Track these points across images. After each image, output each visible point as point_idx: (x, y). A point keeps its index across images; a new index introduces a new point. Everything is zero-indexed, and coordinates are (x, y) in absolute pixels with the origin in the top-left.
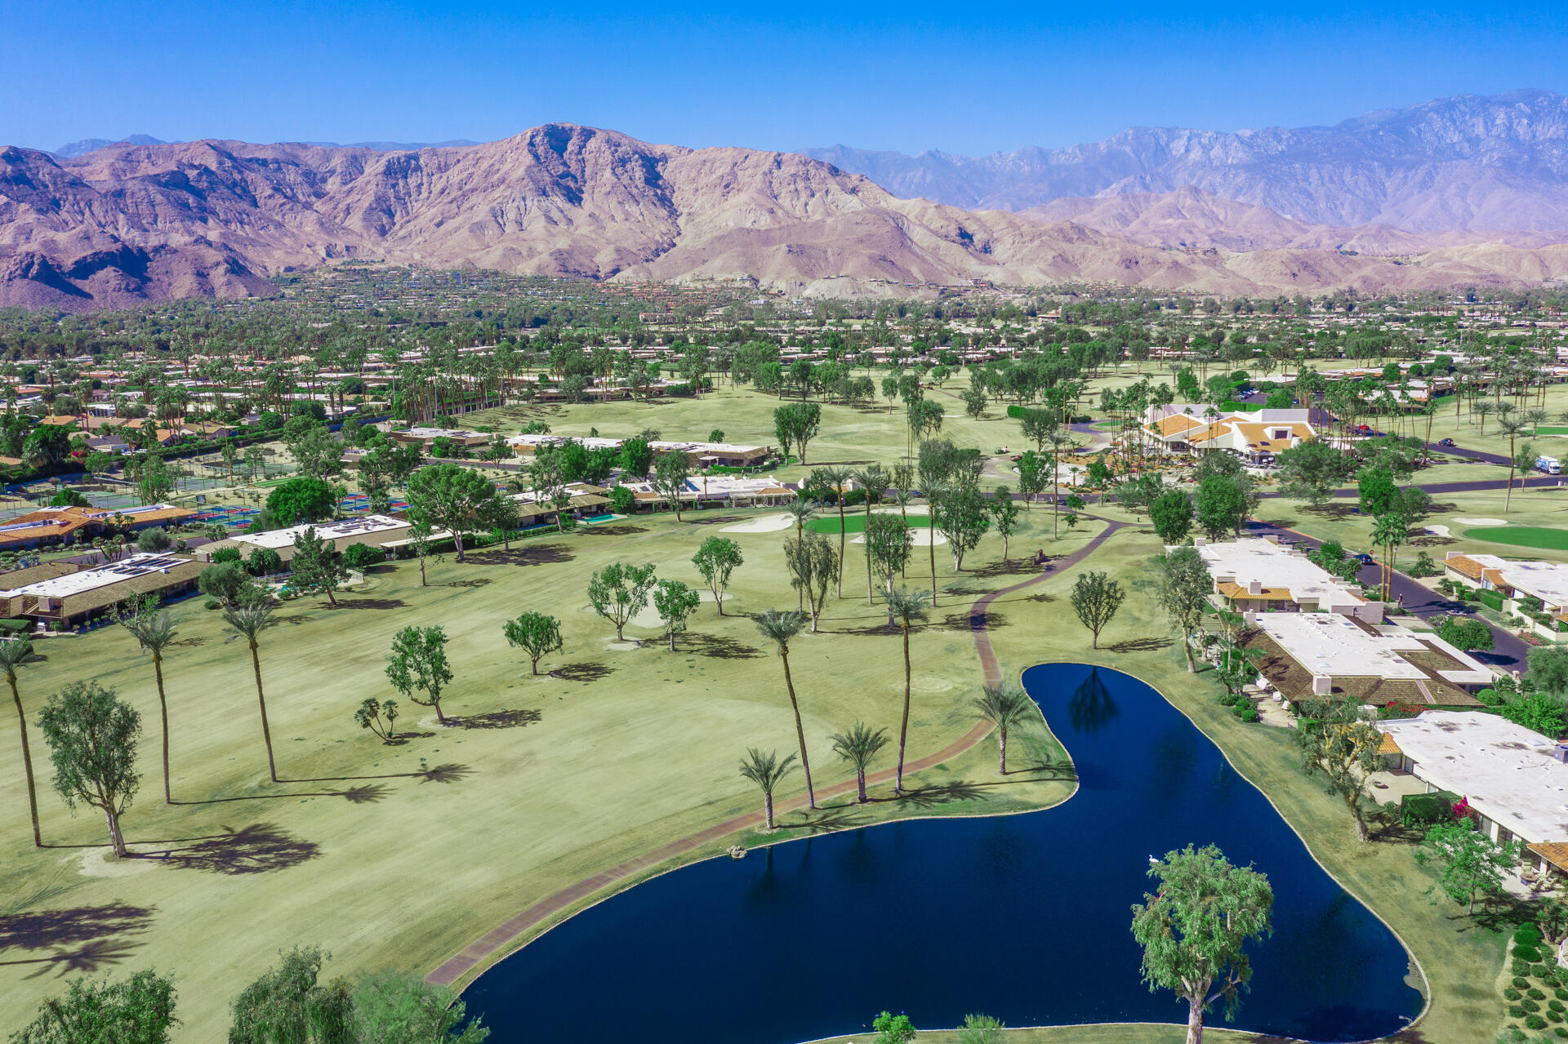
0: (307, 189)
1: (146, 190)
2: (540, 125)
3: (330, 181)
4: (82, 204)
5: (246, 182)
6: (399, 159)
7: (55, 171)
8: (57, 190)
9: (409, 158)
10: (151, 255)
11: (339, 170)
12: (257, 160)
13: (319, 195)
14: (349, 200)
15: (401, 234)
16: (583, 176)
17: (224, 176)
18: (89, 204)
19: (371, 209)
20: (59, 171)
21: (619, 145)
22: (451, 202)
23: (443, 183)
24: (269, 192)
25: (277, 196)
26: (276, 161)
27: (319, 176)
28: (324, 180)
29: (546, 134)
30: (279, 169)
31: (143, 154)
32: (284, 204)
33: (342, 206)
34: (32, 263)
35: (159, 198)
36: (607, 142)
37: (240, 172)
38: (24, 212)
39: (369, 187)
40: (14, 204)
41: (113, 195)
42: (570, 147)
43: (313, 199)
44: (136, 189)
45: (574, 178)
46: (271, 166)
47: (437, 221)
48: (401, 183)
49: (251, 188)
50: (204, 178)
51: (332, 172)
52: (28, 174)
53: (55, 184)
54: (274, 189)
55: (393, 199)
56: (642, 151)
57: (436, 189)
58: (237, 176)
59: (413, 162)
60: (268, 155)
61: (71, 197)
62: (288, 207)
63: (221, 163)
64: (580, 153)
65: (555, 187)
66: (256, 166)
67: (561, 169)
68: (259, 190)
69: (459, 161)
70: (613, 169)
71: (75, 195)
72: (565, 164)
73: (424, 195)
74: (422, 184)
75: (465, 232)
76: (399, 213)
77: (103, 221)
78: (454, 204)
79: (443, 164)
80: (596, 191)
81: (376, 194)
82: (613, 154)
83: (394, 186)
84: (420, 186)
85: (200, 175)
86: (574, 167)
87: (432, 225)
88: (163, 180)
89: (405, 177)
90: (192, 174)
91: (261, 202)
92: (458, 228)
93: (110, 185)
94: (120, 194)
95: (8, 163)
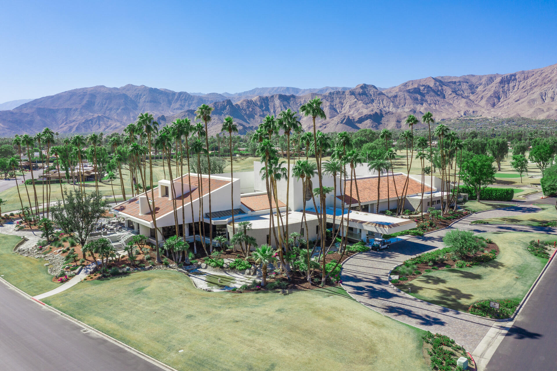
0: (469, 91)
1: (404, 95)
3: (479, 87)
4: (380, 100)
5: (443, 90)
6: (507, 76)
7: (376, 90)
8: (374, 96)
9: (511, 76)
10: (384, 115)
11: (483, 83)
12: (452, 82)
13: (473, 93)
14: (483, 94)
15: (500, 106)
17: (434, 88)
18: (383, 101)
19: (491, 96)
22: (525, 92)
23: (525, 84)
24: (450, 93)
25: (453, 94)
26: (460, 82)
27: (475, 86)
28: (477, 87)
30: (460, 84)
31: (411, 83)
32: (455, 97)
33: (480, 96)
34: (345, 119)
35: (408, 97)
37: (442, 87)
38: (360, 104)
39: (492, 88)
40: (358, 101)
41: (393, 97)
43: (471, 94)
44: (401, 95)
46: (457, 84)
47: (516, 100)
48: (506, 86)
49: (444, 92)
50: (426, 89)
51: (481, 84)
52: (367, 92)
53: (374, 94)
54: (452, 92)
55: (501, 92)
57: (520, 87)
58: (440, 88)
59: (513, 77)
60: (457, 80)
61: (378, 98)
62: (456, 98)
63: (435, 84)
66: (451, 84)
68: (447, 92)
69: (533, 75)
71: (379, 98)
73: (516, 89)
74: (515, 86)
75: (525, 103)
76: (502, 98)
77: (385, 106)
78: (526, 93)
79: (526, 77)
81: (494, 91)
83: (503, 87)
84: (514, 87)
85: (424, 88)
87: (513, 102)
88: (411, 91)
89: (509, 83)
90: (422, 88)
91: (446, 97)
92: (524, 102)
93: (393, 94)
94: (396, 96)
95: (361, 89)
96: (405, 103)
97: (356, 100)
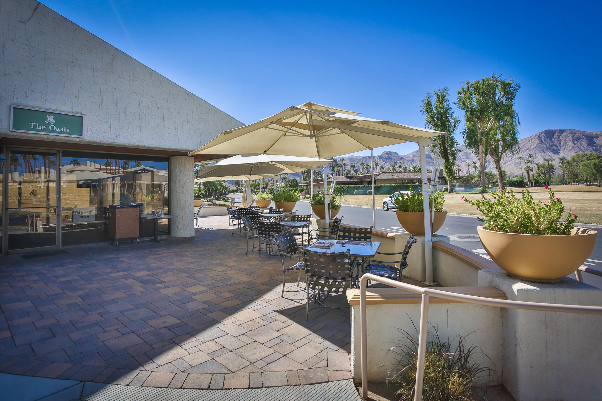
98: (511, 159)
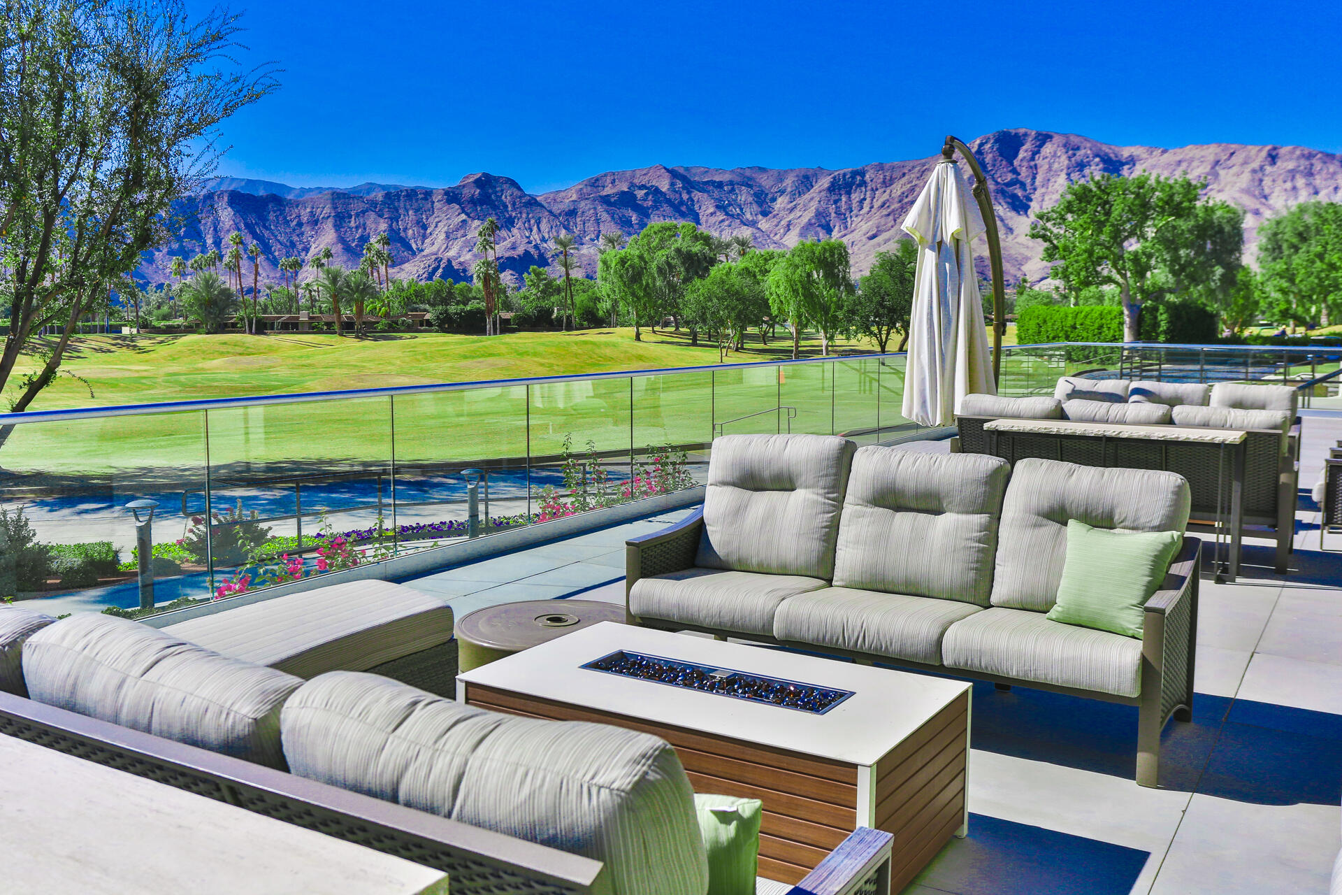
0: (755, 207)
1: (595, 209)
2: (991, 133)
3: (780, 200)
4: (532, 221)
5: (693, 201)
6: (844, 175)
7: (517, 193)
8: (514, 209)
9: (855, 173)
11: (789, 190)
12: (713, 182)
13: (765, 214)
14: (791, 216)
16: (1033, 183)
17: (672, 196)
18: (538, 223)
19: (810, 224)
20: (519, 193)
21: (1078, 148)
22: (889, 215)
23: (886, 196)
24: (712, 210)
25: (718, 214)
26: (731, 183)
27: (770, 196)
28: (774, 200)
29: (996, 141)
30: (733, 190)
31: (609, 180)
32: (723, 221)
33: (784, 223)
34: (438, 267)
35: (605, 216)
36: (1065, 146)
37: (689, 193)
39: (812, 204)
40: (469, 221)
41: (567, 214)
42: (1022, 154)
43: (760, 217)
44: (586, 208)
45: (1023, 185)
46: (726, 188)
47: (870, 234)
48: (844, 199)
49: (696, 207)
50: (650, 197)
51: (782, 192)
52: (493, 197)
53: (514, 204)
54: (717, 207)
55: (833, 215)
56: (1106, 154)
57: (877, 204)
58: (685, 196)
59: (858, 178)
60: (726, 178)
61: (524, 216)
62: (727, 223)
63: (672, 184)
64: (1033, 159)
65: (999, 196)
66: (711, 188)
67: (1010, 177)
68: (703, 208)
69: (904, 175)
70: (1068, 174)
71: (528, 214)
72: (1015, 171)
73: (866, 209)
74: (864, 199)
76: (837, 228)
77: (546, 236)
78: (891, 218)
79: (888, 178)
80: (1047, 198)
81: (817, 210)
82: (1069, 158)
83: (836, 202)
84: (862, 201)
85: (647, 194)
86: (1024, 172)
87: (864, 239)
88: (612, 200)
89: (849, 193)
90: (640, 194)
91: (703, 220)
92: (889, 240)
93: (566, 205)
94: (572, 213)
95: (478, 187)
96: (599, 231)
97: (463, 217)
98: (893, 222)
